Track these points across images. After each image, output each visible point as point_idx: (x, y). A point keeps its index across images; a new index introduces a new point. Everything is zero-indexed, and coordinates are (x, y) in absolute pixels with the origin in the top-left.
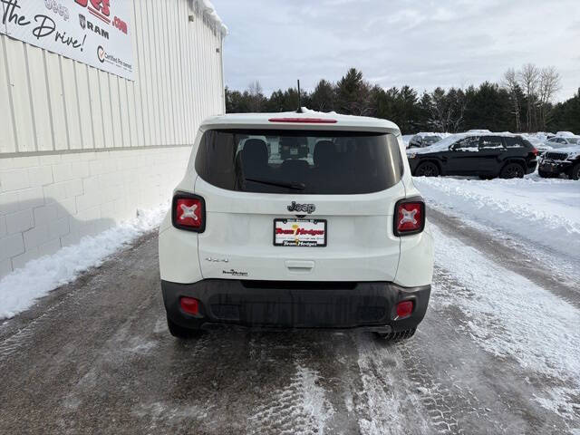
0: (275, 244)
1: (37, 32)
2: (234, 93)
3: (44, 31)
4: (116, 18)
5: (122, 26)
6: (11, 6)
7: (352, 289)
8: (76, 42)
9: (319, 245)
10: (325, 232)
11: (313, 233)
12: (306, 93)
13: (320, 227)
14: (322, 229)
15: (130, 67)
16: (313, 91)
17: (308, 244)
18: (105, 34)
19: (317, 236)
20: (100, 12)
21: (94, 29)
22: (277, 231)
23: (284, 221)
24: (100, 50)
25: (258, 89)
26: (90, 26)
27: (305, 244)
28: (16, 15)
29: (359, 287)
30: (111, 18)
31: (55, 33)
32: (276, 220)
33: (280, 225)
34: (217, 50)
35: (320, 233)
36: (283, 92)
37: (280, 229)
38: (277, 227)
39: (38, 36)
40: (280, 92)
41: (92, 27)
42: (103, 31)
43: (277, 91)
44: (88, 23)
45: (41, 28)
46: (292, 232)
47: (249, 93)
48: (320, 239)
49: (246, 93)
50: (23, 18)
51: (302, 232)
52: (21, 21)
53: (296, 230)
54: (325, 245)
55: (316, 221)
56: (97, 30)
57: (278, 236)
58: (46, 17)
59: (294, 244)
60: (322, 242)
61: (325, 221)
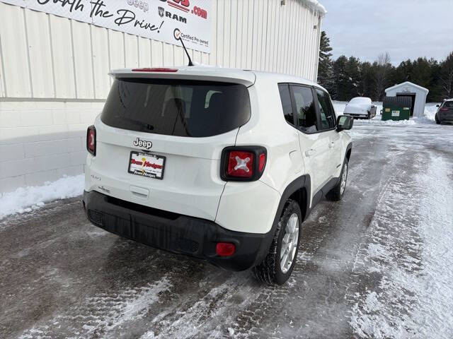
0: (129, 172)
1: (118, 21)
2: (364, 64)
3: (124, 21)
4: (195, 8)
5: (203, 14)
6: (98, 6)
7: (173, 219)
8: (154, 26)
9: (157, 178)
10: (163, 167)
11: (155, 166)
12: (436, 61)
13: (160, 162)
14: (161, 164)
15: (206, 43)
16: (445, 59)
17: (149, 175)
18: (184, 20)
19: (157, 169)
20: (180, 4)
21: (172, 16)
22: (132, 161)
23: (137, 153)
24: (177, 31)
25: (387, 58)
26: (168, 14)
27: (148, 175)
28: (101, 11)
29: (179, 219)
30: (191, 8)
31: (134, 21)
32: (132, 152)
33: (134, 156)
34: (315, 27)
35: (159, 167)
36: (412, 61)
37: (134, 160)
38: (133, 158)
39: (119, 24)
40: (409, 62)
41: (170, 15)
42: (181, 18)
43: (405, 61)
44: (167, 12)
45: (122, 19)
46: (140, 163)
47: (378, 63)
48: (158, 172)
49: (375, 64)
50: (107, 12)
51: (148, 164)
52: (105, 14)
53: (144, 162)
54: (161, 178)
55: (158, 157)
56: (175, 17)
57: (132, 165)
58: (127, 11)
59: (140, 173)
60: (159, 175)
61: (165, 159)
